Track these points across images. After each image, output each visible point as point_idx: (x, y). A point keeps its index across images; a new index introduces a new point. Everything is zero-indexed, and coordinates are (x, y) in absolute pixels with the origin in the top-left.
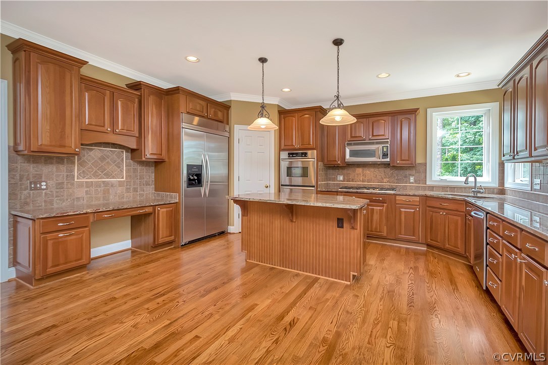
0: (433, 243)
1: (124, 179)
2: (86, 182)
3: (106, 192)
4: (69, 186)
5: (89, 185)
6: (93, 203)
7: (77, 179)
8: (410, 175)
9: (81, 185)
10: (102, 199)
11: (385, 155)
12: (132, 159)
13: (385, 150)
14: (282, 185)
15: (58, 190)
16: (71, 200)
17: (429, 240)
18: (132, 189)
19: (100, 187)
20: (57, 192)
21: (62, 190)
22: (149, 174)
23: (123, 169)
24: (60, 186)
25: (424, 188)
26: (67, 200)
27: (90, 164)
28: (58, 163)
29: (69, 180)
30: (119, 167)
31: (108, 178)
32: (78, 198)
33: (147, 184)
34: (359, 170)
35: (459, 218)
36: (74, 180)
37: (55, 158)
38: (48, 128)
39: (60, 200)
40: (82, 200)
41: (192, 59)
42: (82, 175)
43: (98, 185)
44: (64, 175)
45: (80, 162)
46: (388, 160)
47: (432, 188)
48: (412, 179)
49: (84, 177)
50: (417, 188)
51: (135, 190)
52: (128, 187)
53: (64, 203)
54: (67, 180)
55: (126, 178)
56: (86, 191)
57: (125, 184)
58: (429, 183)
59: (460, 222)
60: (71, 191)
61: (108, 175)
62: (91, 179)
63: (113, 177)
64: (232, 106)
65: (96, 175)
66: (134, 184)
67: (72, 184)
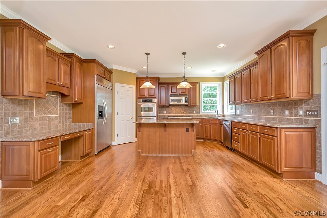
0: (207, 137)
1: (58, 115)
2: (40, 117)
3: (49, 124)
4: (31, 120)
5: (41, 119)
6: (43, 131)
7: (35, 115)
8: (194, 110)
9: (37, 119)
10: (47, 129)
11: (186, 102)
12: (62, 102)
13: (186, 99)
14: (139, 117)
15: (25, 123)
16: (32, 130)
17: (205, 137)
18: (61, 121)
19: (46, 121)
20: (24, 124)
21: (27, 123)
22: (69, 112)
23: (57, 108)
24: (26, 120)
25: (199, 116)
26: (30, 130)
27: (41, 104)
28: (25, 104)
29: (31, 116)
30: (56, 107)
31: (50, 115)
32: (35, 129)
33: (69, 118)
34: (173, 108)
35: (216, 126)
36: (33, 116)
37: (23, 101)
38: (33, 81)
39: (26, 130)
40: (37, 130)
41: (111, 47)
42: (37, 112)
43: (45, 119)
44: (28, 112)
45: (36, 103)
46: (187, 103)
47: (202, 115)
48: (195, 112)
49: (38, 114)
50: (197, 116)
51: (63, 122)
52: (60, 120)
53: (28, 132)
54: (30, 116)
55: (59, 115)
56: (40, 124)
57: (59, 118)
58: (201, 113)
59: (216, 127)
60: (32, 124)
61: (50, 113)
62: (42, 115)
63: (53, 114)
64: (113, 72)
65: (44, 113)
66: (63, 119)
67: (32, 119)
